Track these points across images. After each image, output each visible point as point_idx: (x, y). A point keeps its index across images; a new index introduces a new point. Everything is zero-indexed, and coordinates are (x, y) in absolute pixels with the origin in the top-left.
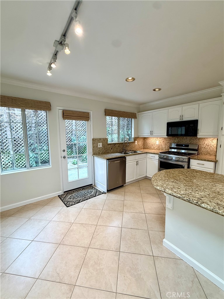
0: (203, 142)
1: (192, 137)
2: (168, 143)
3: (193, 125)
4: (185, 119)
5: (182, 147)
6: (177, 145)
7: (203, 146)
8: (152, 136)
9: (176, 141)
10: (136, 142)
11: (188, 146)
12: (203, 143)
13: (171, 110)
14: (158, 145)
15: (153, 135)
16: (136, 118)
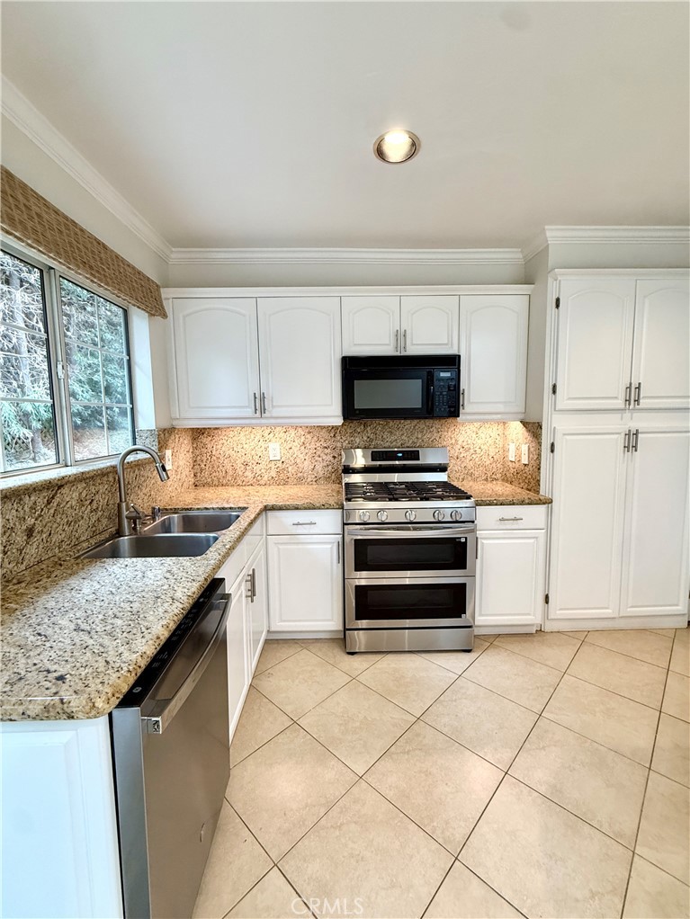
0: (451, 438)
1: (416, 421)
2: (326, 451)
3: (448, 374)
4: (414, 349)
5: (397, 462)
6: (375, 456)
7: (452, 452)
8: (263, 421)
9: (358, 440)
10: (168, 453)
11: (415, 455)
12: (453, 441)
13: (356, 300)
14: (279, 464)
15: (267, 414)
16: (165, 316)
